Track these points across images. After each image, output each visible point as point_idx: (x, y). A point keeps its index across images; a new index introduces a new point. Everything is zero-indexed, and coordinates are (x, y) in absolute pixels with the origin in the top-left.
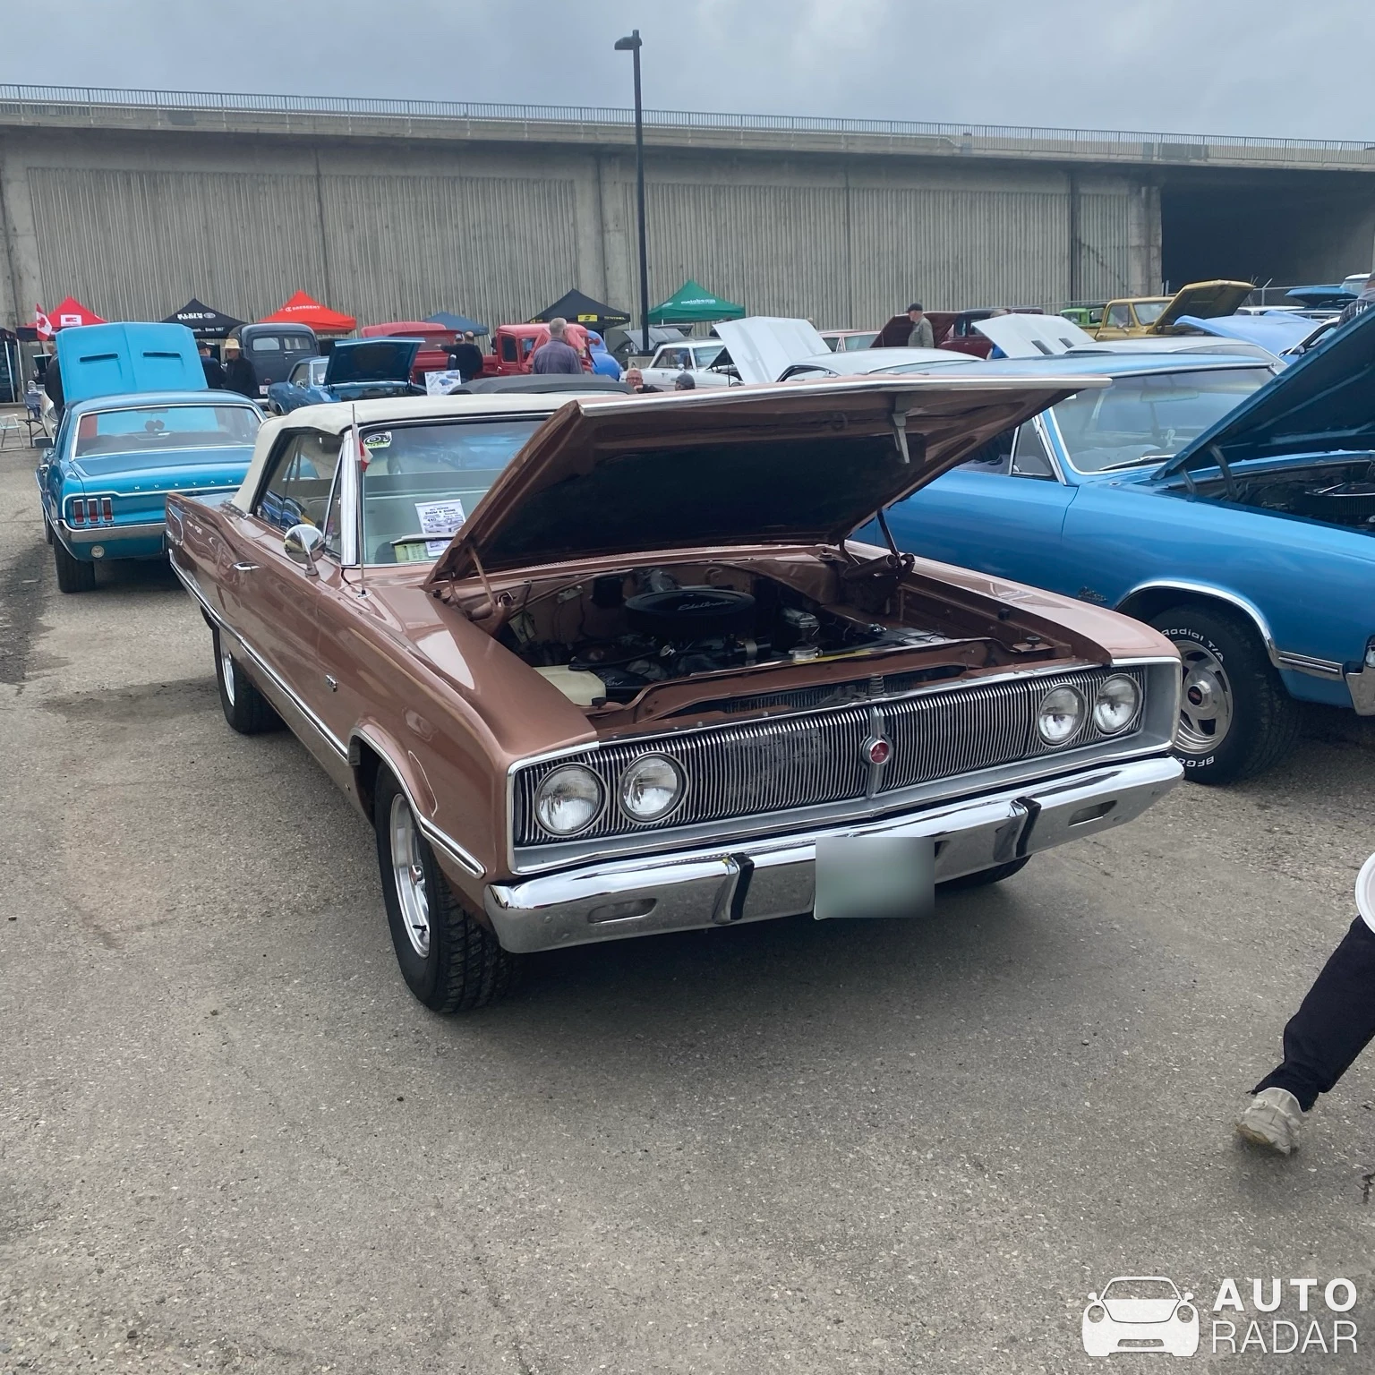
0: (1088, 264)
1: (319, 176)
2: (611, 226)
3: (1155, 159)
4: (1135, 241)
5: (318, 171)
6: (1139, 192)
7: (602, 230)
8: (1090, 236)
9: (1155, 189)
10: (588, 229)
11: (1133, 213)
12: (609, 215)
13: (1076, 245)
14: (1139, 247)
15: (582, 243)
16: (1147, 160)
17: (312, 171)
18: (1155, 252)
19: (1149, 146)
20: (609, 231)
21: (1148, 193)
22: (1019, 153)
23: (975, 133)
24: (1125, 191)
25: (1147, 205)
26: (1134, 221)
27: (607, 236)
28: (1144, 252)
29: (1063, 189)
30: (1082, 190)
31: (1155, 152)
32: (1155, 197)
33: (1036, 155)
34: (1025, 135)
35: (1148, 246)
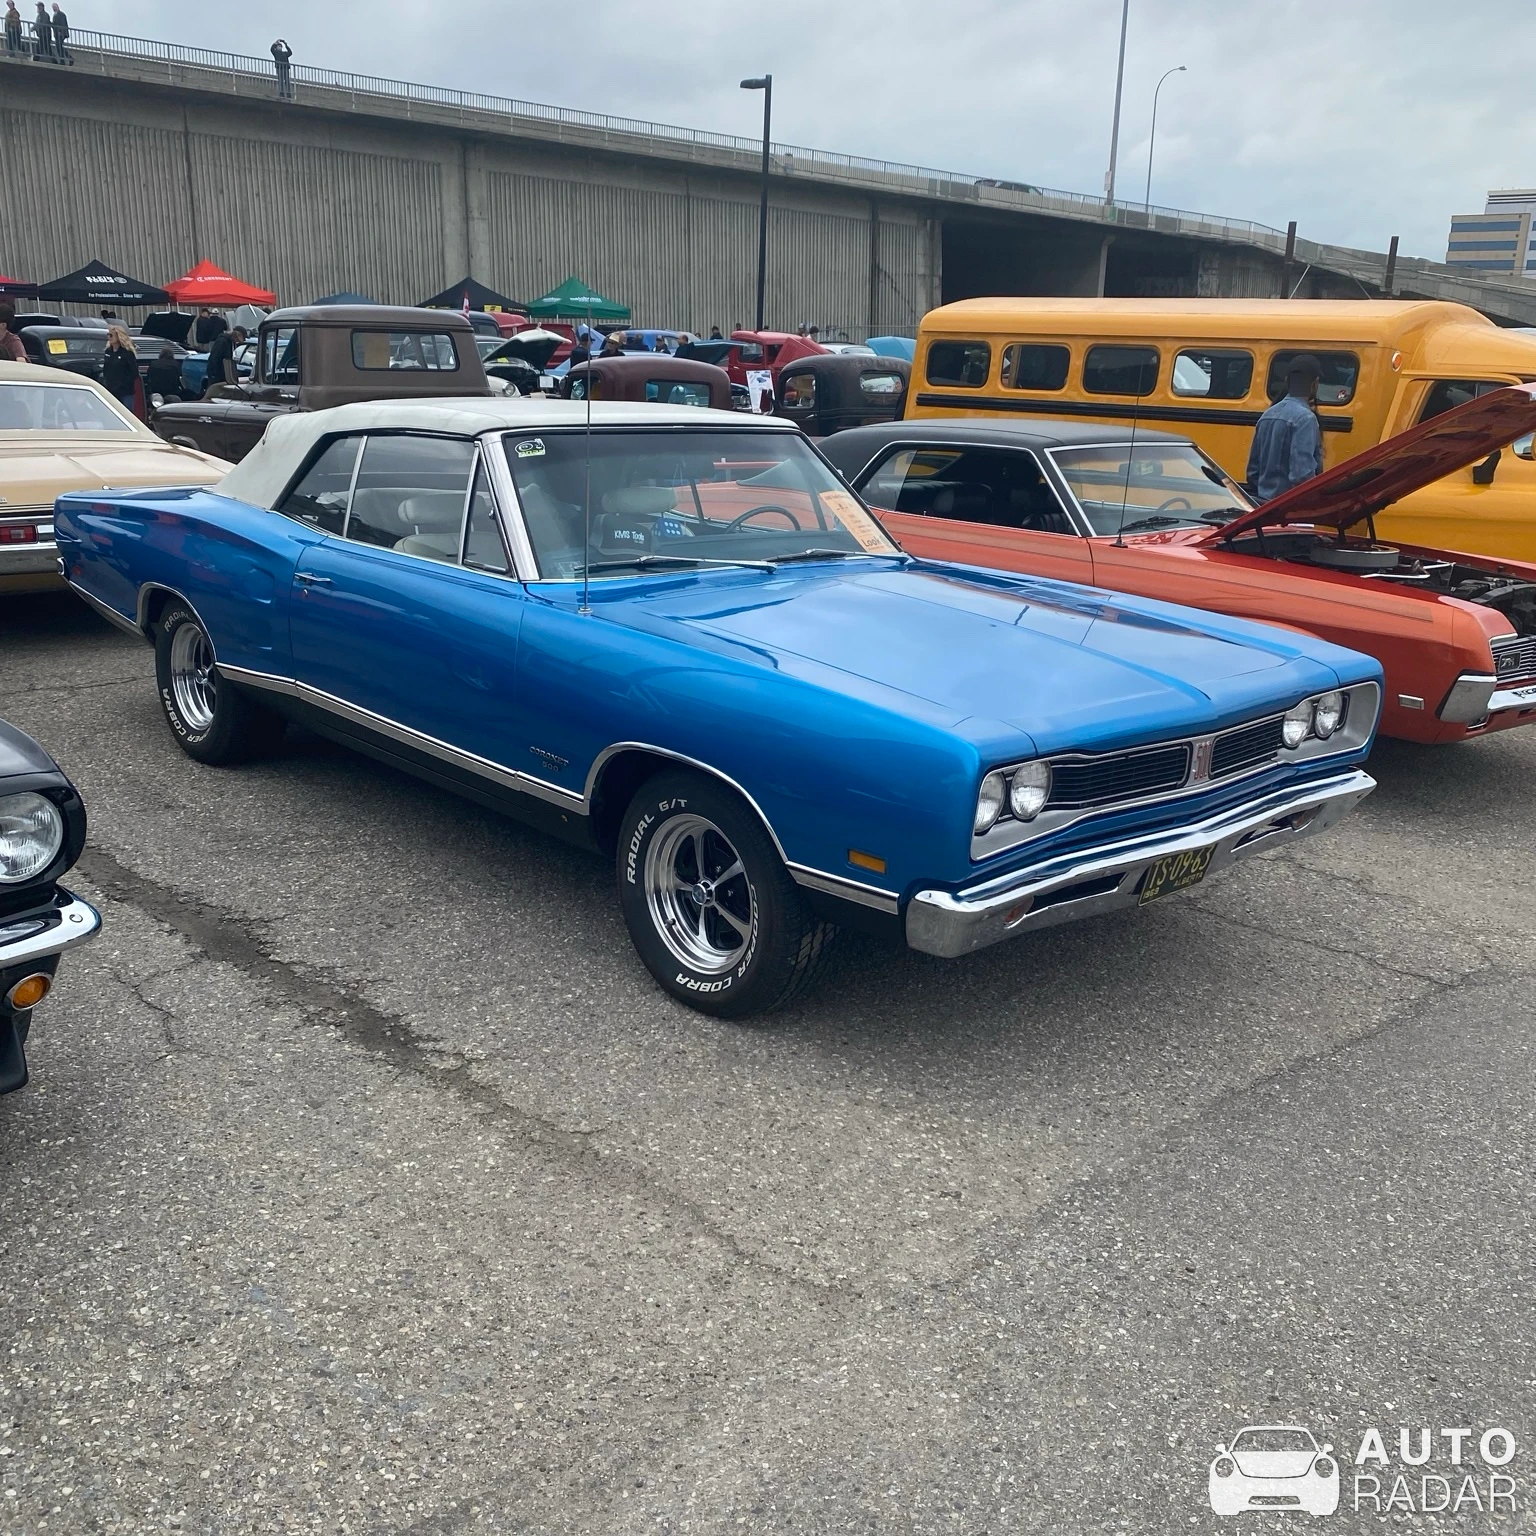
0: (885, 288)
1: (186, 134)
2: (476, 214)
3: (938, 194)
4: (921, 270)
5: (186, 128)
6: (925, 224)
7: (467, 218)
8: (887, 264)
9: (937, 222)
10: (453, 215)
11: (920, 244)
12: (474, 202)
13: (875, 270)
14: (924, 275)
15: (447, 230)
16: (932, 195)
17: (179, 128)
18: (937, 281)
19: (933, 182)
20: (473, 219)
21: (932, 227)
22: (831, 178)
23: (796, 154)
24: (914, 223)
25: (932, 238)
26: (921, 251)
27: (471, 223)
28: (928, 280)
29: (865, 216)
30: (882, 218)
31: (938, 188)
32: (938, 231)
33: (853, 183)
34: (845, 162)
35: (932, 275)
